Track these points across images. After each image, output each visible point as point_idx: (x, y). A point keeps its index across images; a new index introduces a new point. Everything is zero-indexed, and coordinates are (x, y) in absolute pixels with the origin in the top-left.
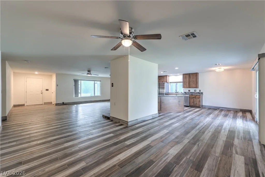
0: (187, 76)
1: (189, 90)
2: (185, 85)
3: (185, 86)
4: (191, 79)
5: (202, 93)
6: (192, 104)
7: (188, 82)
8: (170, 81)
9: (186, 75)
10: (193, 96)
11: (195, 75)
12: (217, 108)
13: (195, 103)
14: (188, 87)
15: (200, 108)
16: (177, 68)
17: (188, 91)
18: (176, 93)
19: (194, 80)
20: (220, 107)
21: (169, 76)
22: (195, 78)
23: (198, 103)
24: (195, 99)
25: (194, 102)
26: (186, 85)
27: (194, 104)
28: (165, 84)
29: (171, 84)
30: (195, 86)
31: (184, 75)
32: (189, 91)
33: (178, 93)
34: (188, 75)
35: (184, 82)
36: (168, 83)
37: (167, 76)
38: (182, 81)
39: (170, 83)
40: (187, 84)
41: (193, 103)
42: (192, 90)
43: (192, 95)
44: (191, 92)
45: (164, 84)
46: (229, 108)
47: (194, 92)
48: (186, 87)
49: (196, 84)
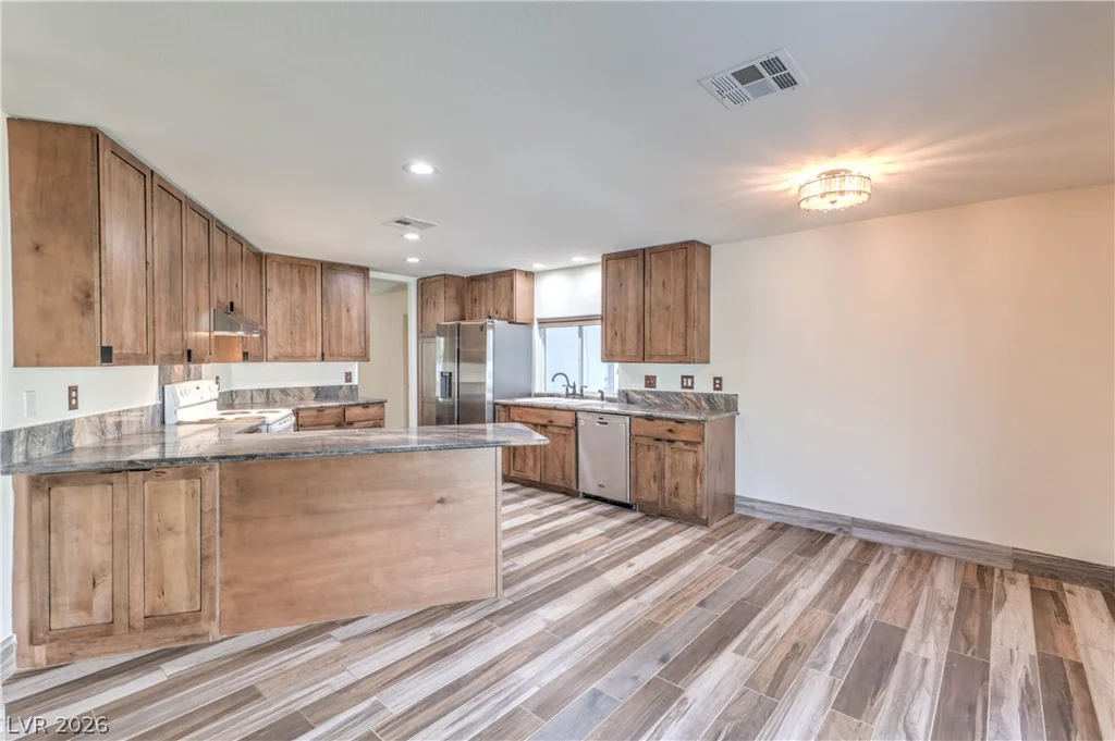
0: (631, 271)
1: (647, 378)
2: (618, 341)
3: (618, 348)
4: (655, 293)
5: (731, 404)
6: (650, 493)
7: (631, 315)
8: (539, 313)
9: (622, 264)
10: (659, 429)
11: (681, 258)
12: (831, 530)
13: (669, 483)
14: (633, 353)
15: (705, 524)
16: (421, 168)
17: (641, 387)
18: (567, 396)
19: (674, 298)
20: (857, 523)
21: (530, 275)
22: (681, 281)
23: (686, 483)
24: (667, 448)
25: (663, 477)
26: (623, 340)
27: (661, 489)
28: (490, 333)
29: (550, 331)
30: (680, 349)
31: (615, 262)
32: (650, 381)
33: (582, 396)
34: (633, 261)
35: (610, 318)
36: (528, 324)
37: (510, 273)
38: (598, 311)
39: (542, 322)
40: (631, 331)
41: (654, 486)
42: (668, 377)
43: (650, 418)
44: (658, 395)
45: (482, 328)
46: (923, 536)
47: (678, 388)
48: (623, 352)
49: (682, 329)
